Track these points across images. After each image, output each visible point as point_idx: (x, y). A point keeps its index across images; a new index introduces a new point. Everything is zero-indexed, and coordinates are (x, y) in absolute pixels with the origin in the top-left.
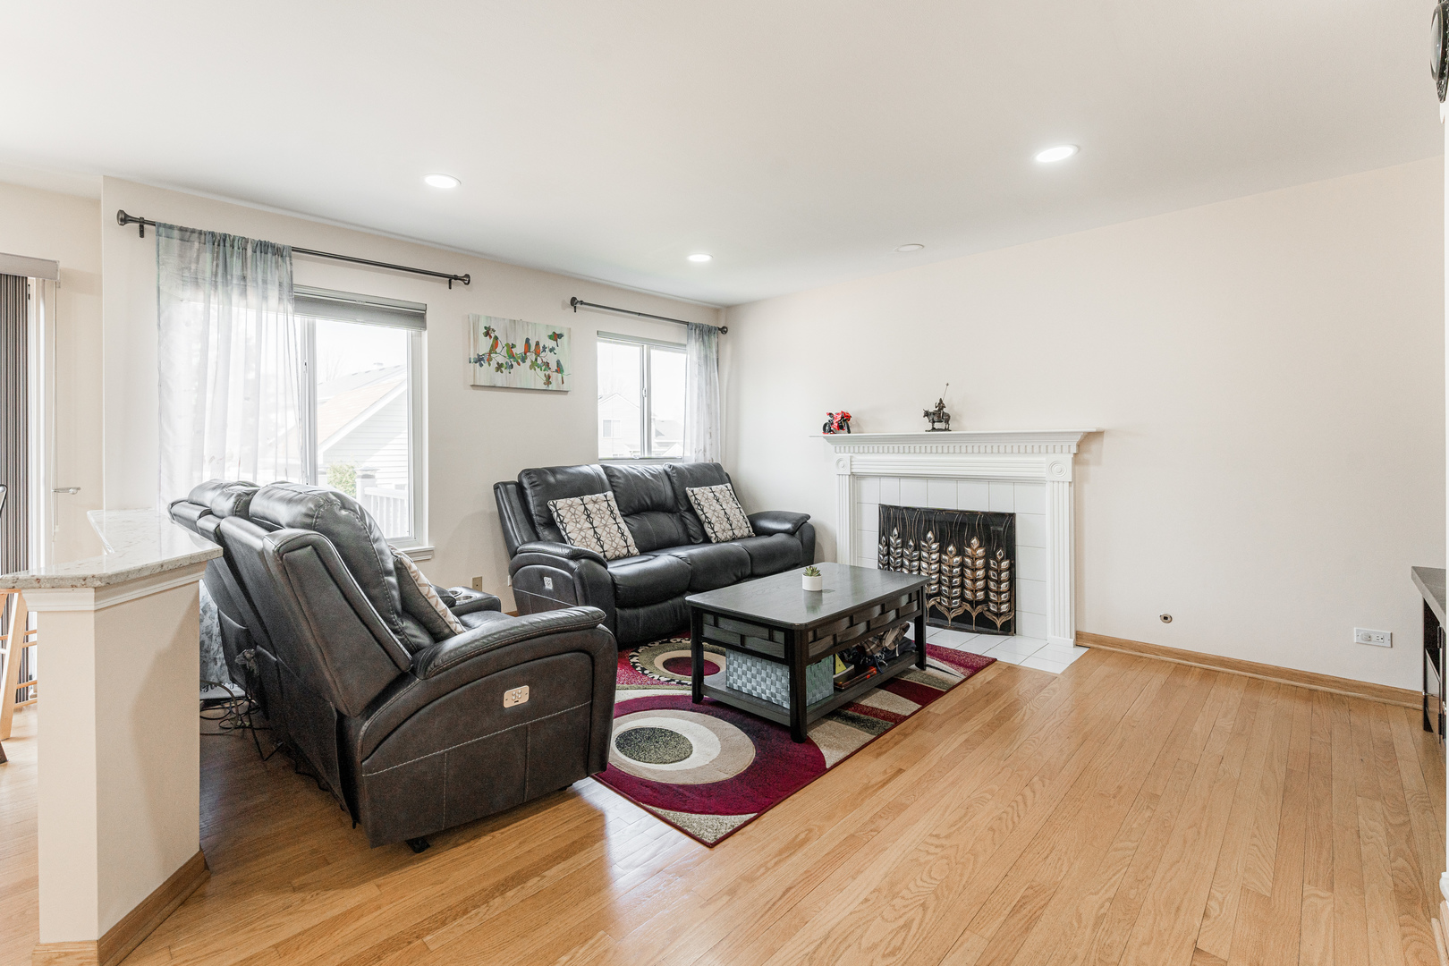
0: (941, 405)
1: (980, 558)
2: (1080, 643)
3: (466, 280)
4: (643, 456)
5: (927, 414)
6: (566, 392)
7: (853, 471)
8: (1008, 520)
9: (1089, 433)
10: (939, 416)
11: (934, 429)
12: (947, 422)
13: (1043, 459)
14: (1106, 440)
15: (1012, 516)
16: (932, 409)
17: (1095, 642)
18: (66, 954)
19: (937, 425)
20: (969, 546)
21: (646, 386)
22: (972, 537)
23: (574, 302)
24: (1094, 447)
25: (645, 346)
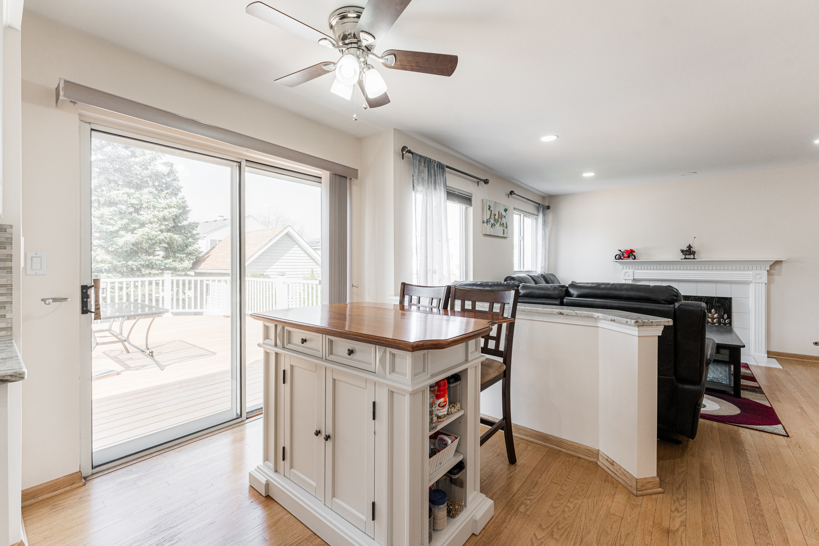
0: (690, 247)
1: (716, 318)
2: (769, 356)
3: (486, 182)
4: (520, 270)
5: (682, 251)
6: (506, 238)
7: (635, 278)
8: (729, 300)
9: (776, 261)
10: (689, 252)
11: (686, 258)
12: (694, 255)
13: (751, 272)
14: (784, 264)
15: (730, 299)
16: (685, 249)
17: (777, 355)
18: (649, 482)
19: (687, 257)
20: (710, 312)
21: (522, 235)
22: (712, 309)
23: (512, 193)
24: (777, 267)
25: (522, 215)
